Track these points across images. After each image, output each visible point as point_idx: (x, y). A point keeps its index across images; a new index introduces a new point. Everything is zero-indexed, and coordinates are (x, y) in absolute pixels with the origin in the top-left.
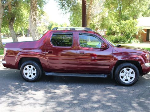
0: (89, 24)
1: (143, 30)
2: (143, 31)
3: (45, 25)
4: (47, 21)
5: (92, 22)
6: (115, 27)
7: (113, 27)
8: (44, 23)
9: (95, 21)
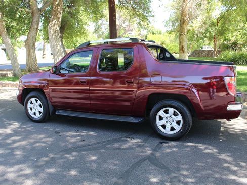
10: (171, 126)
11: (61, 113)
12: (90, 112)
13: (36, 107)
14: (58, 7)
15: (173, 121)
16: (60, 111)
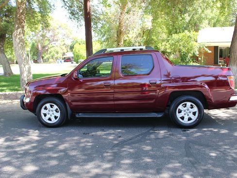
0: (122, 41)
1: (206, 47)
2: (206, 49)
3: (64, 44)
4: (68, 37)
5: (127, 38)
6: (163, 44)
7: (160, 45)
8: (64, 41)
9: (132, 36)
10: (189, 116)
11: (81, 115)
12: (113, 113)
13: (51, 113)
14: (22, 16)
15: (190, 112)
16: (80, 114)
